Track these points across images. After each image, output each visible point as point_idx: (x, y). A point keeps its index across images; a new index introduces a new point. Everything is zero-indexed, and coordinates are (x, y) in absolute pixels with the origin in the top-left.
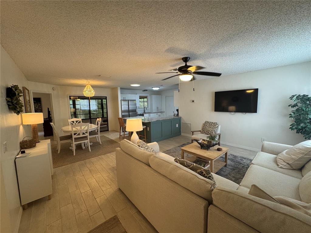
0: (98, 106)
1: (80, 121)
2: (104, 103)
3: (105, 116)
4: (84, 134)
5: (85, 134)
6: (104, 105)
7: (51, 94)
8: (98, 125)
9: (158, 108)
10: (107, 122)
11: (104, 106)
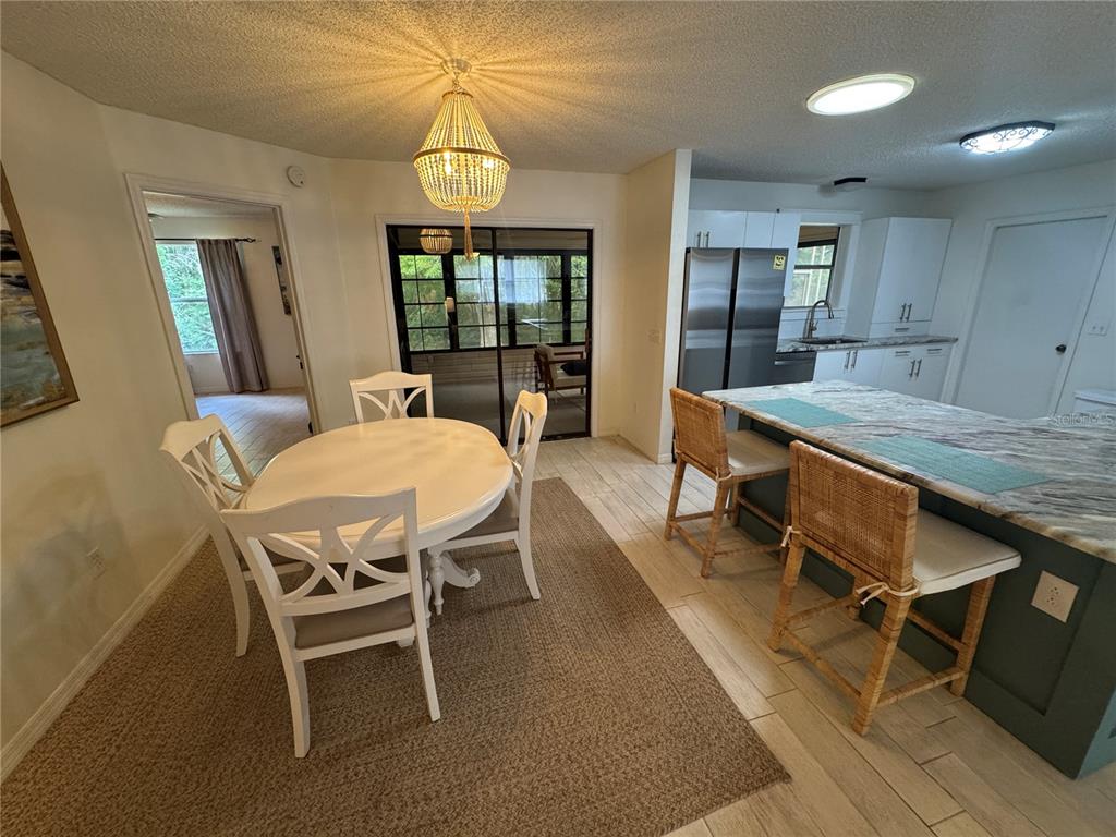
0: (549, 288)
1: (423, 394)
2: (574, 273)
3: (578, 334)
4: (362, 581)
5: (373, 582)
6: (574, 283)
7: (280, 207)
8: (526, 446)
9: (907, 309)
10: (585, 377)
11: (579, 290)
